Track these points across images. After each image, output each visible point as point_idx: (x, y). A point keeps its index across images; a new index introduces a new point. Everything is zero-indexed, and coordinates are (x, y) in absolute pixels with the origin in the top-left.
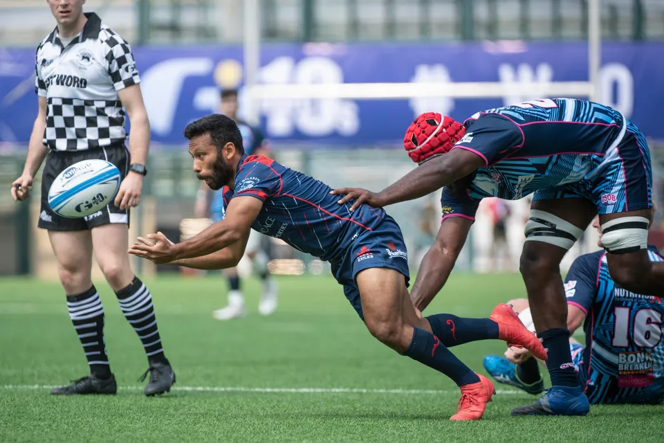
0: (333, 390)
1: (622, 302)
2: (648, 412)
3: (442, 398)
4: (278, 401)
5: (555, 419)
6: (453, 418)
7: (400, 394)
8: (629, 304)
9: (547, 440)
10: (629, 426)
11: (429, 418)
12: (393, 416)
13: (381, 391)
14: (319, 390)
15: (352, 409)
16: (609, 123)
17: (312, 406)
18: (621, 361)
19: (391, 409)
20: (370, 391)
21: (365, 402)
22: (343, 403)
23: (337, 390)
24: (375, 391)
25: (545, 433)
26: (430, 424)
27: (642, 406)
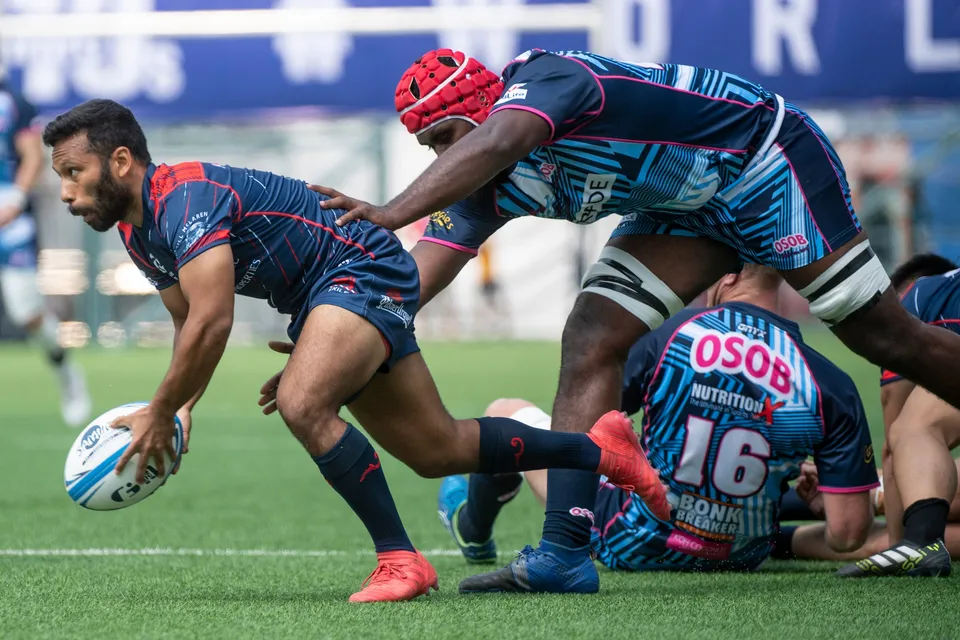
0: (144, 552)
1: (703, 409)
2: (700, 585)
3: (337, 564)
4: (47, 572)
5: (536, 599)
6: (356, 597)
7: (262, 556)
8: (715, 415)
9: (523, 637)
10: (668, 611)
11: (314, 598)
12: (250, 597)
13: (229, 552)
14: (120, 552)
15: (178, 584)
16: (752, 104)
17: (107, 579)
18: (682, 506)
19: (246, 584)
20: (208, 552)
21: (200, 573)
22: (162, 574)
23: (151, 552)
24: (218, 552)
25: (519, 623)
26: (317, 610)
27: (688, 575)
